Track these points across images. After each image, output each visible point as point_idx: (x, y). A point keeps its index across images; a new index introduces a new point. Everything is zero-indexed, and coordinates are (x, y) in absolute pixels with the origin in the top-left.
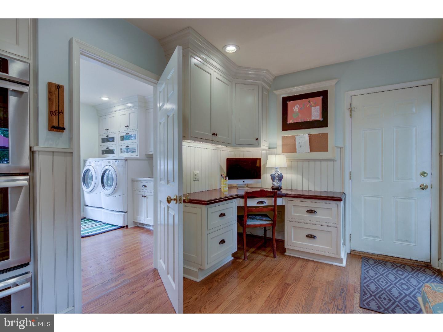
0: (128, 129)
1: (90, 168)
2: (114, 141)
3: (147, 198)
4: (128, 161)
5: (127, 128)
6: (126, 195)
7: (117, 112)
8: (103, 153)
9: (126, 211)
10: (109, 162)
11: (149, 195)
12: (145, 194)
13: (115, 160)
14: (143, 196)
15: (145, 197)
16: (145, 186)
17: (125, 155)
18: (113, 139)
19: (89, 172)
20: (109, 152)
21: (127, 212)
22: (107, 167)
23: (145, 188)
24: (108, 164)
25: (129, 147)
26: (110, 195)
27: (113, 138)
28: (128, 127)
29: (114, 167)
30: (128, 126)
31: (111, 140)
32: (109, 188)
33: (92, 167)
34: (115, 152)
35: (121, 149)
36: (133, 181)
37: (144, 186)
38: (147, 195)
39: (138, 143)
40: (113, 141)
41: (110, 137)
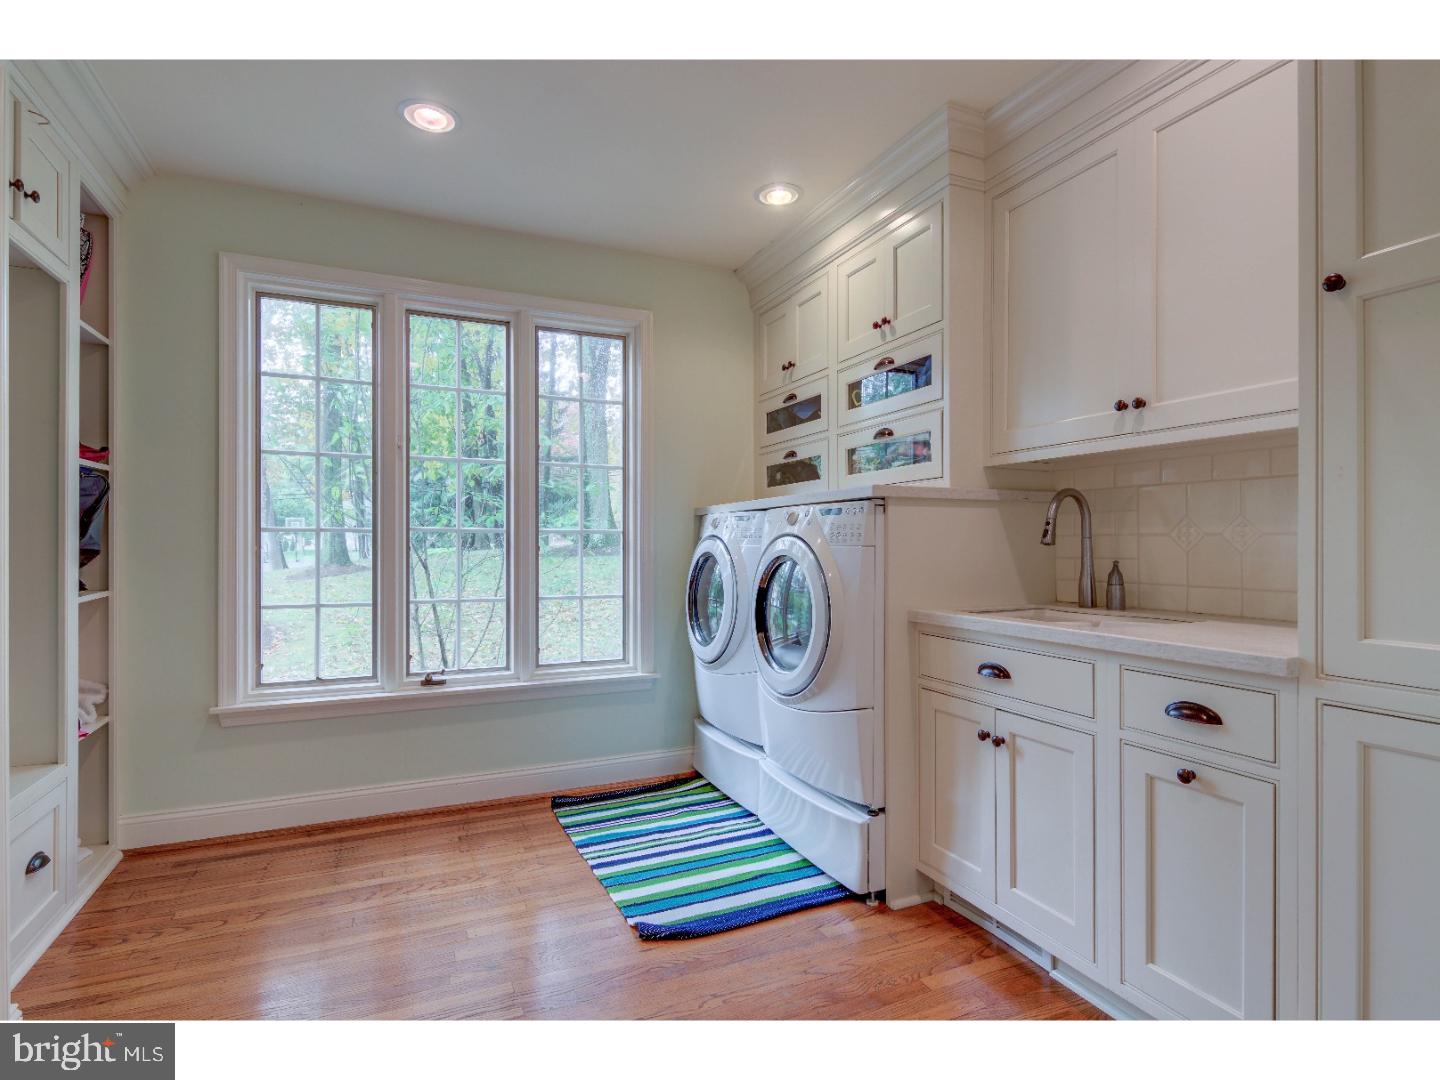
0: (889, 338)
1: (717, 549)
2: (819, 417)
3: (1014, 755)
4: (891, 509)
5: (883, 335)
6: (879, 710)
7: (832, 268)
8: (772, 482)
9: (874, 807)
10: (792, 520)
11: (1024, 738)
12: (1003, 727)
13: (818, 507)
14: (984, 736)
15: (998, 742)
16: (1001, 673)
17: (869, 480)
18: (812, 408)
19: (712, 570)
20: (797, 470)
21: (882, 810)
22: (781, 546)
23: (999, 685)
24: (789, 529)
25: (891, 434)
26: (792, 696)
27: (816, 401)
28: (886, 327)
29: (817, 543)
30: (885, 321)
31: (802, 415)
32: (789, 657)
33: (722, 546)
34: (822, 471)
35: (852, 452)
36: (920, 629)
37: (993, 667)
38: (1014, 736)
39: (946, 404)
40: (816, 416)
41: (799, 399)
